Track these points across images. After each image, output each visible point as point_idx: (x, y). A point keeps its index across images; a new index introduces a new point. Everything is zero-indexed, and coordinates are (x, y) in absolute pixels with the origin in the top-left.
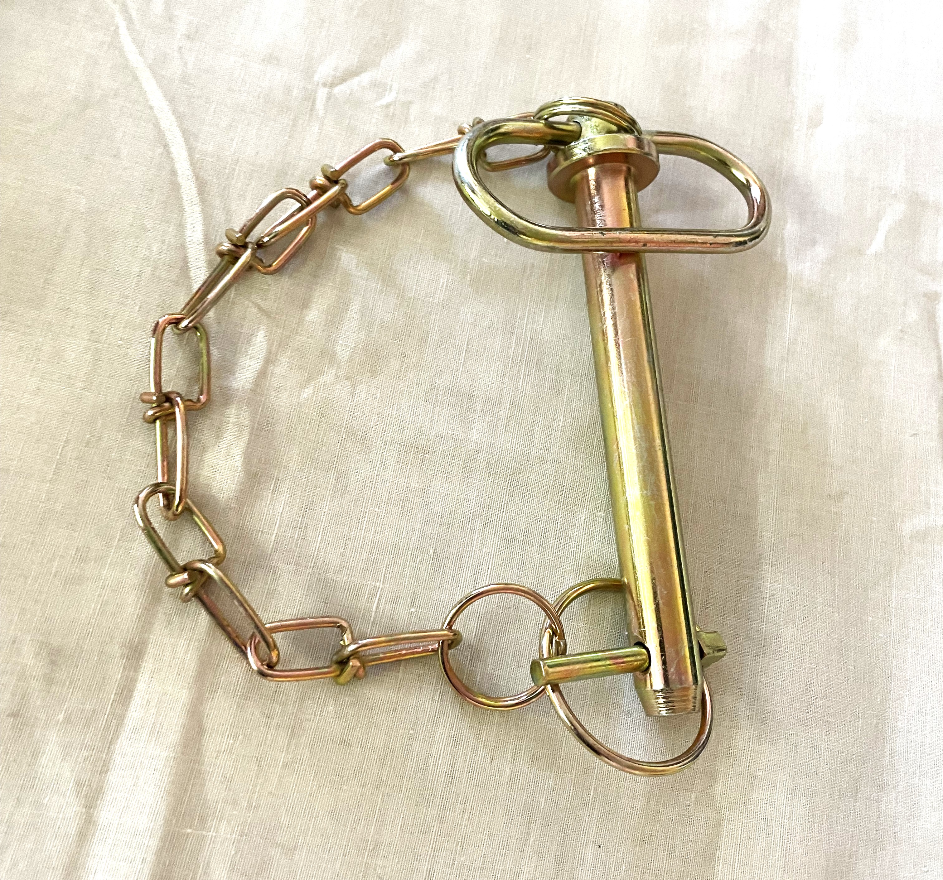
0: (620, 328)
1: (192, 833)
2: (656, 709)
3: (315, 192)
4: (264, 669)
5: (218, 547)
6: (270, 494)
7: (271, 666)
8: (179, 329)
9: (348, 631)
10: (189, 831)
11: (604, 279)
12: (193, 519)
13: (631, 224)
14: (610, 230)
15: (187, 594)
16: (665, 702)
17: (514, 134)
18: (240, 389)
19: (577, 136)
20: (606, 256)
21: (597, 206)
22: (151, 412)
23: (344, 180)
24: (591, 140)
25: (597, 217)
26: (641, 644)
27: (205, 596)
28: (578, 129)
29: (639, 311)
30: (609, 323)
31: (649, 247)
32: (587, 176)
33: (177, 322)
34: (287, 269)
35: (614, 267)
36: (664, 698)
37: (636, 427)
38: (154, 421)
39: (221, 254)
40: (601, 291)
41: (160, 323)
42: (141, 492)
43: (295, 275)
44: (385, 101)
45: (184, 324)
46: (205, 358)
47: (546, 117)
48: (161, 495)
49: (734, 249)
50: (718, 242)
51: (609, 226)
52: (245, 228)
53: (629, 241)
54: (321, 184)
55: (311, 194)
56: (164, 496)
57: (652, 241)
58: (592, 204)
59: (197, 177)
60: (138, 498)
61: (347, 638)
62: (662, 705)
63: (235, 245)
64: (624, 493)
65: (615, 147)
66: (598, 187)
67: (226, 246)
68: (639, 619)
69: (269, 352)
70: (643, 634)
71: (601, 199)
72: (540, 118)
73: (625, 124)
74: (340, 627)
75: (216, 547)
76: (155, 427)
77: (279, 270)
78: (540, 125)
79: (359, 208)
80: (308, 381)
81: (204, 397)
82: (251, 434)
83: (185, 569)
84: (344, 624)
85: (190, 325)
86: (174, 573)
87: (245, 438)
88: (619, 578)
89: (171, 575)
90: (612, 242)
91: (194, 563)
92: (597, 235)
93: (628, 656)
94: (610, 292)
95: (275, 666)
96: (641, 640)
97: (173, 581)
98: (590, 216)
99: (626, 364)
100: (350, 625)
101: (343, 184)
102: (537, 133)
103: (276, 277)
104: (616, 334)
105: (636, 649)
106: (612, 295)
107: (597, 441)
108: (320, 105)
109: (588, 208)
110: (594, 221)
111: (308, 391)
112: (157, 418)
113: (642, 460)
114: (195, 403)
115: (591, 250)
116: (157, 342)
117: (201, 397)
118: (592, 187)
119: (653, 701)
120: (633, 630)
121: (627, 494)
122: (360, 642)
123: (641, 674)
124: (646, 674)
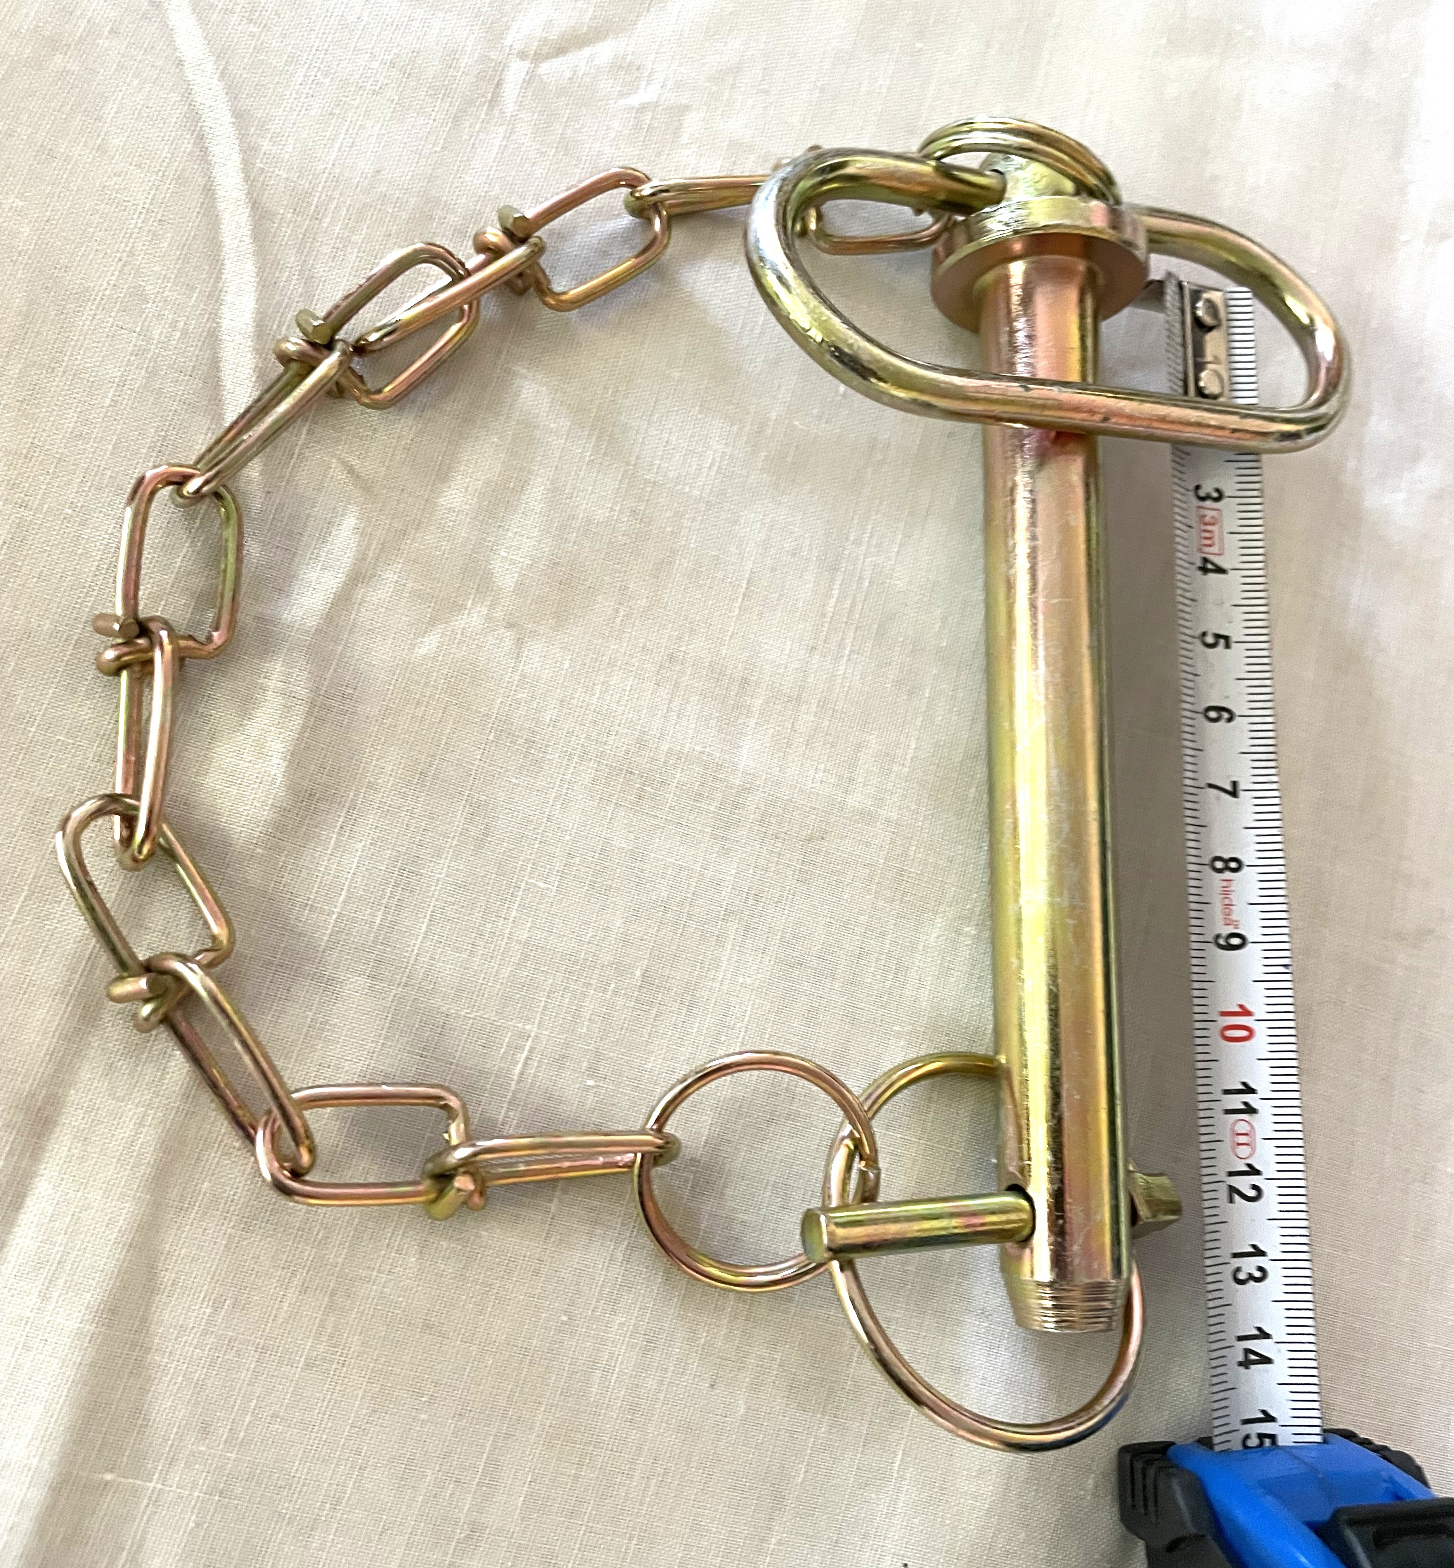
0: (1042, 577)
1: (114, 1481)
2: (1037, 1318)
3: (482, 257)
4: (285, 1177)
5: (218, 929)
6: (335, 836)
7: (297, 1174)
8: (182, 496)
9: (460, 1118)
10: (109, 1477)
11: (1021, 479)
12: (176, 872)
13: (1084, 377)
14: (1043, 382)
15: (147, 1019)
16: (1055, 1307)
17: (873, 181)
18: (296, 626)
19: (996, 196)
20: (1029, 435)
21: (1021, 338)
22: (110, 654)
23: (540, 238)
24: (1023, 205)
25: (1020, 358)
26: (1018, 1190)
27: (184, 1024)
28: (1000, 187)
29: (1082, 547)
30: (1022, 565)
31: (1114, 423)
32: (1007, 277)
33: (180, 481)
34: (414, 402)
35: (1042, 458)
36: (1053, 1298)
37: (1054, 772)
38: (117, 672)
39: (285, 359)
40: (1013, 502)
41: (146, 480)
42: (74, 808)
43: (428, 414)
44: (635, 100)
45: (192, 486)
46: (231, 558)
47: (938, 154)
48: (117, 819)
49: (1276, 445)
50: (1246, 428)
51: (1041, 375)
52: (336, 313)
53: (1077, 409)
54: (494, 244)
55: (473, 260)
56: (122, 820)
57: (1120, 414)
58: (1012, 332)
59: (255, 205)
60: (67, 819)
61: (455, 1132)
62: (1050, 1313)
63: (312, 344)
64: (1017, 895)
65: (1067, 222)
66: (1027, 300)
67: (294, 344)
68: (1020, 1141)
69: (361, 558)
70: (1024, 1171)
71: (1031, 324)
72: (928, 157)
73: (1092, 181)
74: (446, 1107)
75: (216, 929)
76: (119, 682)
77: (398, 400)
78: (927, 168)
79: (564, 297)
80: (433, 622)
81: (220, 636)
82: (309, 713)
83: (147, 968)
84: (454, 1102)
85: (205, 489)
86: (126, 974)
87: (296, 722)
88: (991, 1053)
89: (121, 979)
90: (1044, 407)
91: (165, 959)
92: (1015, 388)
93: (993, 1213)
94: (1030, 506)
95: (302, 1175)
96: (1020, 1183)
97: (120, 989)
98: (1005, 356)
99: (1046, 649)
100: (464, 1106)
101: (536, 245)
102: (921, 184)
103: (392, 414)
104: (1033, 589)
105: (1010, 1199)
106: (1033, 512)
107: (974, 791)
108: (511, 92)
109: (1004, 339)
110: (1012, 365)
111: (429, 644)
112: (125, 666)
113: (1058, 838)
114: (202, 644)
115: (998, 419)
116: (135, 515)
117: (215, 634)
118: (1015, 300)
119: (1033, 1302)
120: (1007, 1161)
121: (1022, 901)
122: (479, 1143)
123: (1015, 1246)
124: (1024, 1247)
